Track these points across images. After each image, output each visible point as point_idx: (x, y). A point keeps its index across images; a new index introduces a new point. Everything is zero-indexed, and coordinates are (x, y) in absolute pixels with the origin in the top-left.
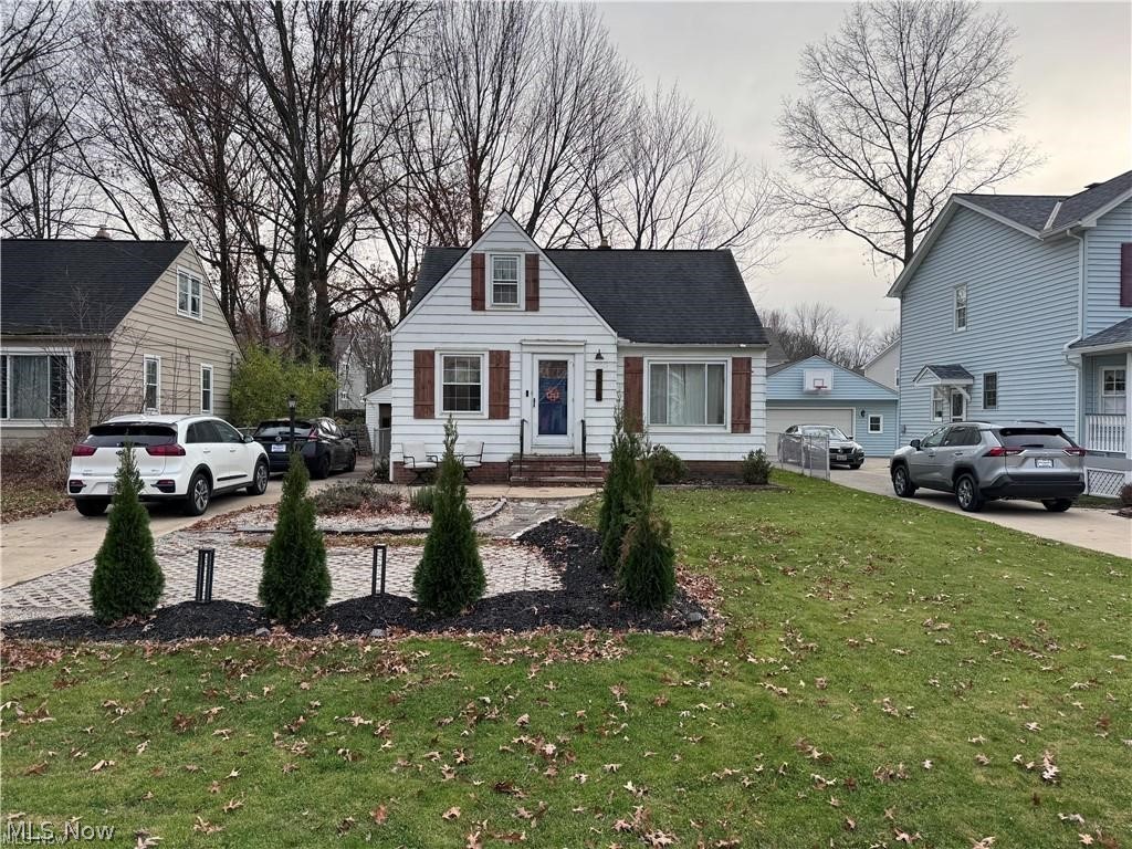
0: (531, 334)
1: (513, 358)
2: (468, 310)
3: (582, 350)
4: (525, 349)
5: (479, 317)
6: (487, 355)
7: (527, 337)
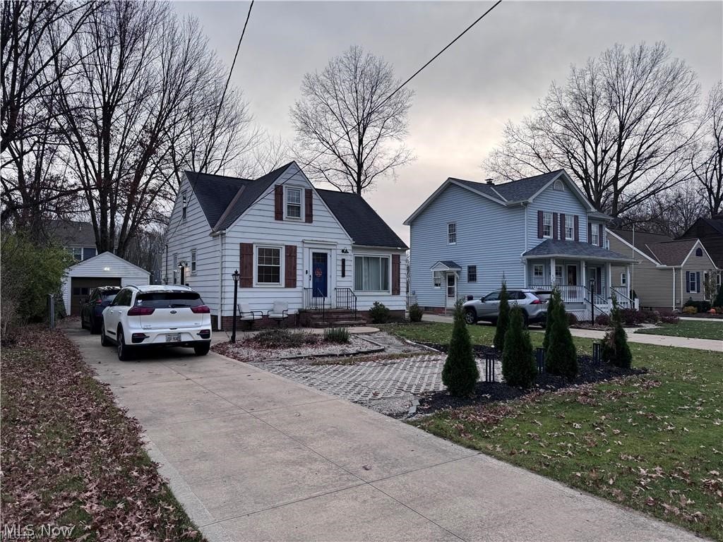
0: (309, 236)
1: (299, 250)
2: (273, 220)
3: (334, 247)
4: (305, 245)
5: (279, 224)
6: (284, 248)
7: (305, 238)
